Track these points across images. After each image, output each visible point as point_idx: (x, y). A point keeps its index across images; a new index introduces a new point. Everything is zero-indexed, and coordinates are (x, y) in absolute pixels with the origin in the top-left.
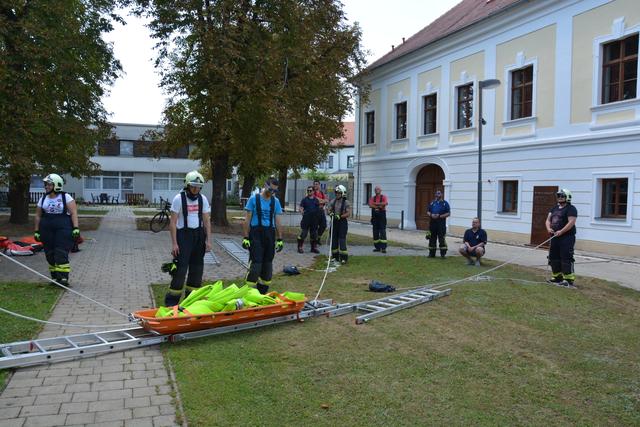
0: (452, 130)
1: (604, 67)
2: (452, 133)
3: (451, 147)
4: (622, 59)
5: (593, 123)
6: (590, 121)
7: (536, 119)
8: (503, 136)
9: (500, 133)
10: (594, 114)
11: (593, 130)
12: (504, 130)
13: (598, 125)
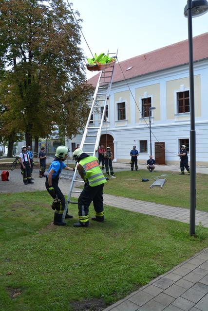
0: (116, 120)
1: (178, 100)
2: (116, 122)
3: (116, 127)
4: (184, 98)
5: (176, 120)
6: (174, 119)
7: (153, 117)
8: (140, 123)
9: (139, 122)
10: (176, 117)
11: (175, 122)
12: (140, 121)
13: (178, 120)
